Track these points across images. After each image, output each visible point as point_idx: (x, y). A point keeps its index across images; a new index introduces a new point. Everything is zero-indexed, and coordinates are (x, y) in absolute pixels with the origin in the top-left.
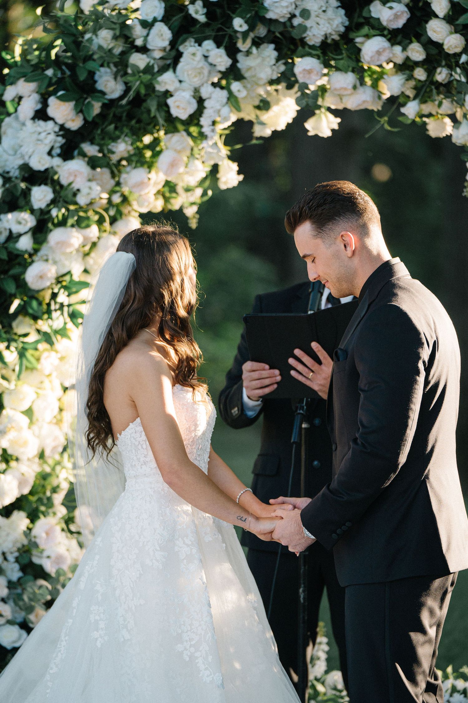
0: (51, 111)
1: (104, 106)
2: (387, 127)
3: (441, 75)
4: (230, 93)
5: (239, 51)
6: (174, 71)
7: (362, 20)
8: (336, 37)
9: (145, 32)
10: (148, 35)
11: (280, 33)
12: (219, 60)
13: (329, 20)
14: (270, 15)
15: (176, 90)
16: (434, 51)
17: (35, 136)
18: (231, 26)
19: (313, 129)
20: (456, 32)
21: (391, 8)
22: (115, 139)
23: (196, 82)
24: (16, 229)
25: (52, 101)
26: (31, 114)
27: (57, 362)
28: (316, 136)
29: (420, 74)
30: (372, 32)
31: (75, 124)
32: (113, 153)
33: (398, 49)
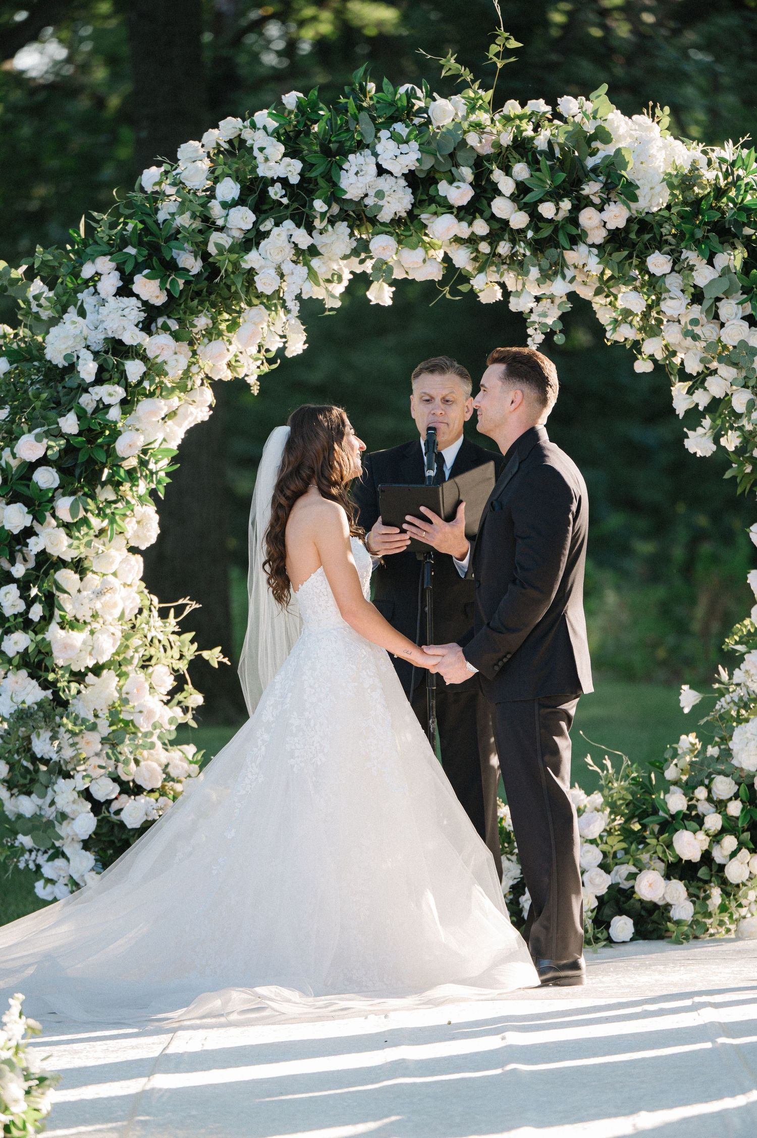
0: (136, 288)
1: (187, 283)
2: (448, 296)
3: (504, 248)
4: (310, 269)
5: (314, 228)
6: (257, 249)
7: (425, 197)
8: (404, 215)
9: (224, 212)
10: (227, 215)
11: (354, 212)
12: (301, 239)
13: (400, 200)
14: (347, 197)
15: (262, 267)
16: (496, 226)
17: (120, 312)
18: (312, 207)
19: (375, 298)
20: (520, 209)
21: (458, 187)
22: (196, 313)
23: (278, 258)
24: (107, 401)
25: (138, 278)
26: (114, 291)
27: (136, 526)
28: (378, 305)
29: (484, 247)
30: (440, 210)
31: (158, 299)
32: (195, 326)
33: (464, 224)
